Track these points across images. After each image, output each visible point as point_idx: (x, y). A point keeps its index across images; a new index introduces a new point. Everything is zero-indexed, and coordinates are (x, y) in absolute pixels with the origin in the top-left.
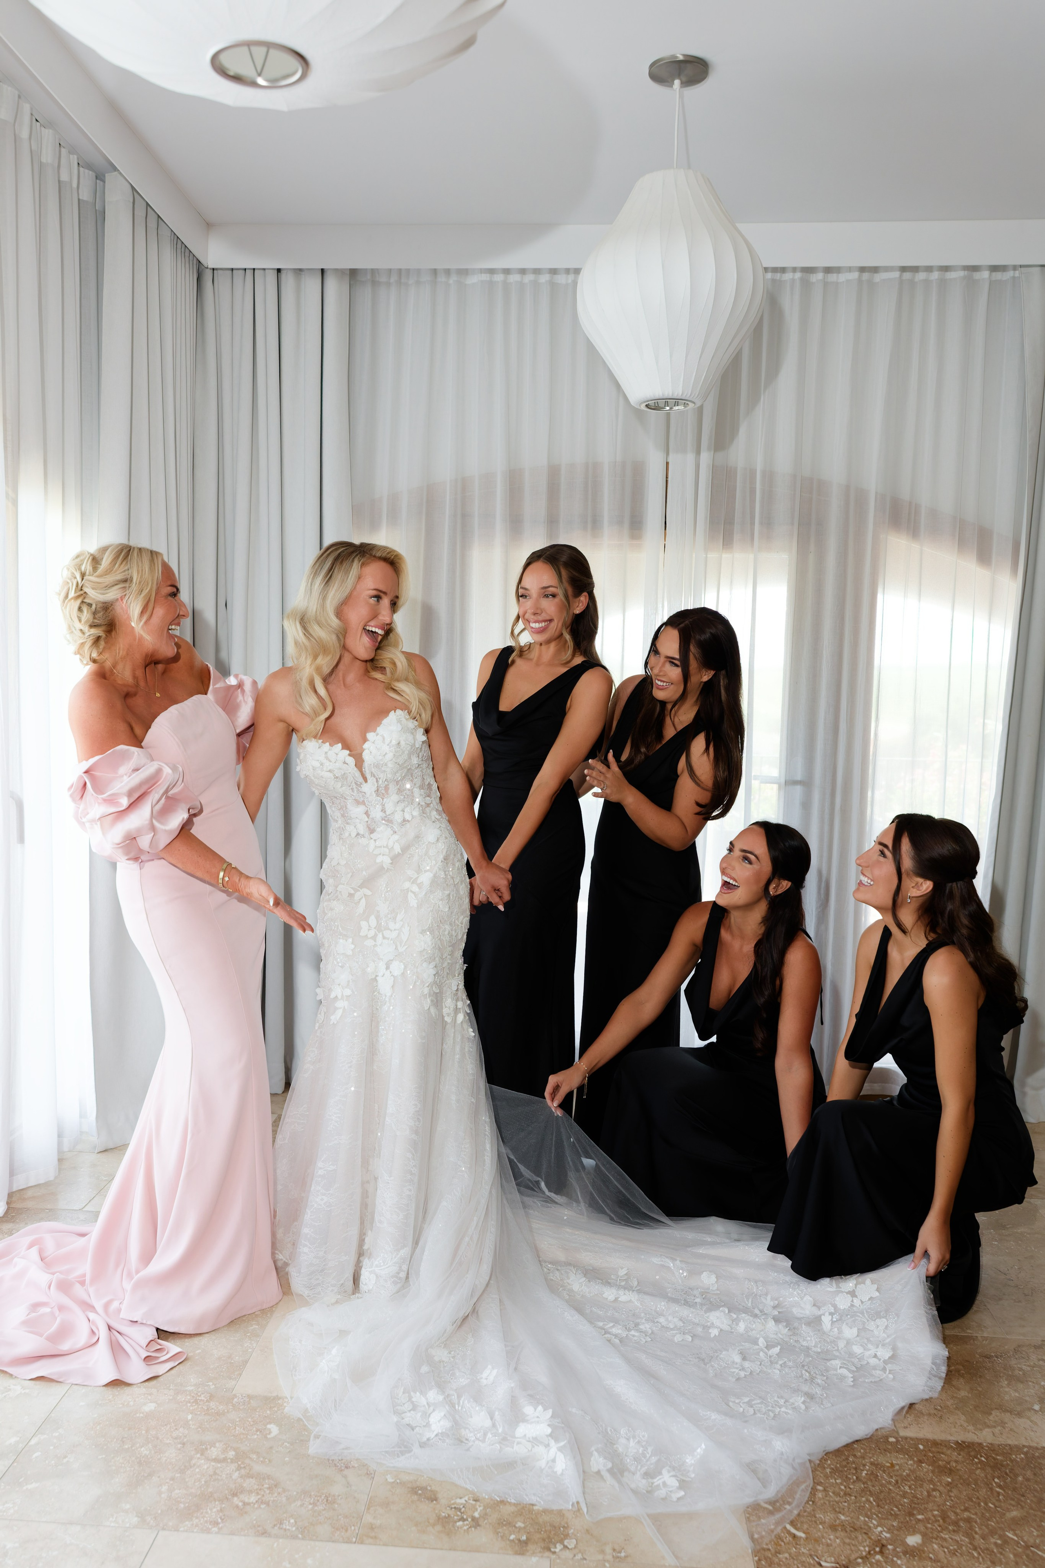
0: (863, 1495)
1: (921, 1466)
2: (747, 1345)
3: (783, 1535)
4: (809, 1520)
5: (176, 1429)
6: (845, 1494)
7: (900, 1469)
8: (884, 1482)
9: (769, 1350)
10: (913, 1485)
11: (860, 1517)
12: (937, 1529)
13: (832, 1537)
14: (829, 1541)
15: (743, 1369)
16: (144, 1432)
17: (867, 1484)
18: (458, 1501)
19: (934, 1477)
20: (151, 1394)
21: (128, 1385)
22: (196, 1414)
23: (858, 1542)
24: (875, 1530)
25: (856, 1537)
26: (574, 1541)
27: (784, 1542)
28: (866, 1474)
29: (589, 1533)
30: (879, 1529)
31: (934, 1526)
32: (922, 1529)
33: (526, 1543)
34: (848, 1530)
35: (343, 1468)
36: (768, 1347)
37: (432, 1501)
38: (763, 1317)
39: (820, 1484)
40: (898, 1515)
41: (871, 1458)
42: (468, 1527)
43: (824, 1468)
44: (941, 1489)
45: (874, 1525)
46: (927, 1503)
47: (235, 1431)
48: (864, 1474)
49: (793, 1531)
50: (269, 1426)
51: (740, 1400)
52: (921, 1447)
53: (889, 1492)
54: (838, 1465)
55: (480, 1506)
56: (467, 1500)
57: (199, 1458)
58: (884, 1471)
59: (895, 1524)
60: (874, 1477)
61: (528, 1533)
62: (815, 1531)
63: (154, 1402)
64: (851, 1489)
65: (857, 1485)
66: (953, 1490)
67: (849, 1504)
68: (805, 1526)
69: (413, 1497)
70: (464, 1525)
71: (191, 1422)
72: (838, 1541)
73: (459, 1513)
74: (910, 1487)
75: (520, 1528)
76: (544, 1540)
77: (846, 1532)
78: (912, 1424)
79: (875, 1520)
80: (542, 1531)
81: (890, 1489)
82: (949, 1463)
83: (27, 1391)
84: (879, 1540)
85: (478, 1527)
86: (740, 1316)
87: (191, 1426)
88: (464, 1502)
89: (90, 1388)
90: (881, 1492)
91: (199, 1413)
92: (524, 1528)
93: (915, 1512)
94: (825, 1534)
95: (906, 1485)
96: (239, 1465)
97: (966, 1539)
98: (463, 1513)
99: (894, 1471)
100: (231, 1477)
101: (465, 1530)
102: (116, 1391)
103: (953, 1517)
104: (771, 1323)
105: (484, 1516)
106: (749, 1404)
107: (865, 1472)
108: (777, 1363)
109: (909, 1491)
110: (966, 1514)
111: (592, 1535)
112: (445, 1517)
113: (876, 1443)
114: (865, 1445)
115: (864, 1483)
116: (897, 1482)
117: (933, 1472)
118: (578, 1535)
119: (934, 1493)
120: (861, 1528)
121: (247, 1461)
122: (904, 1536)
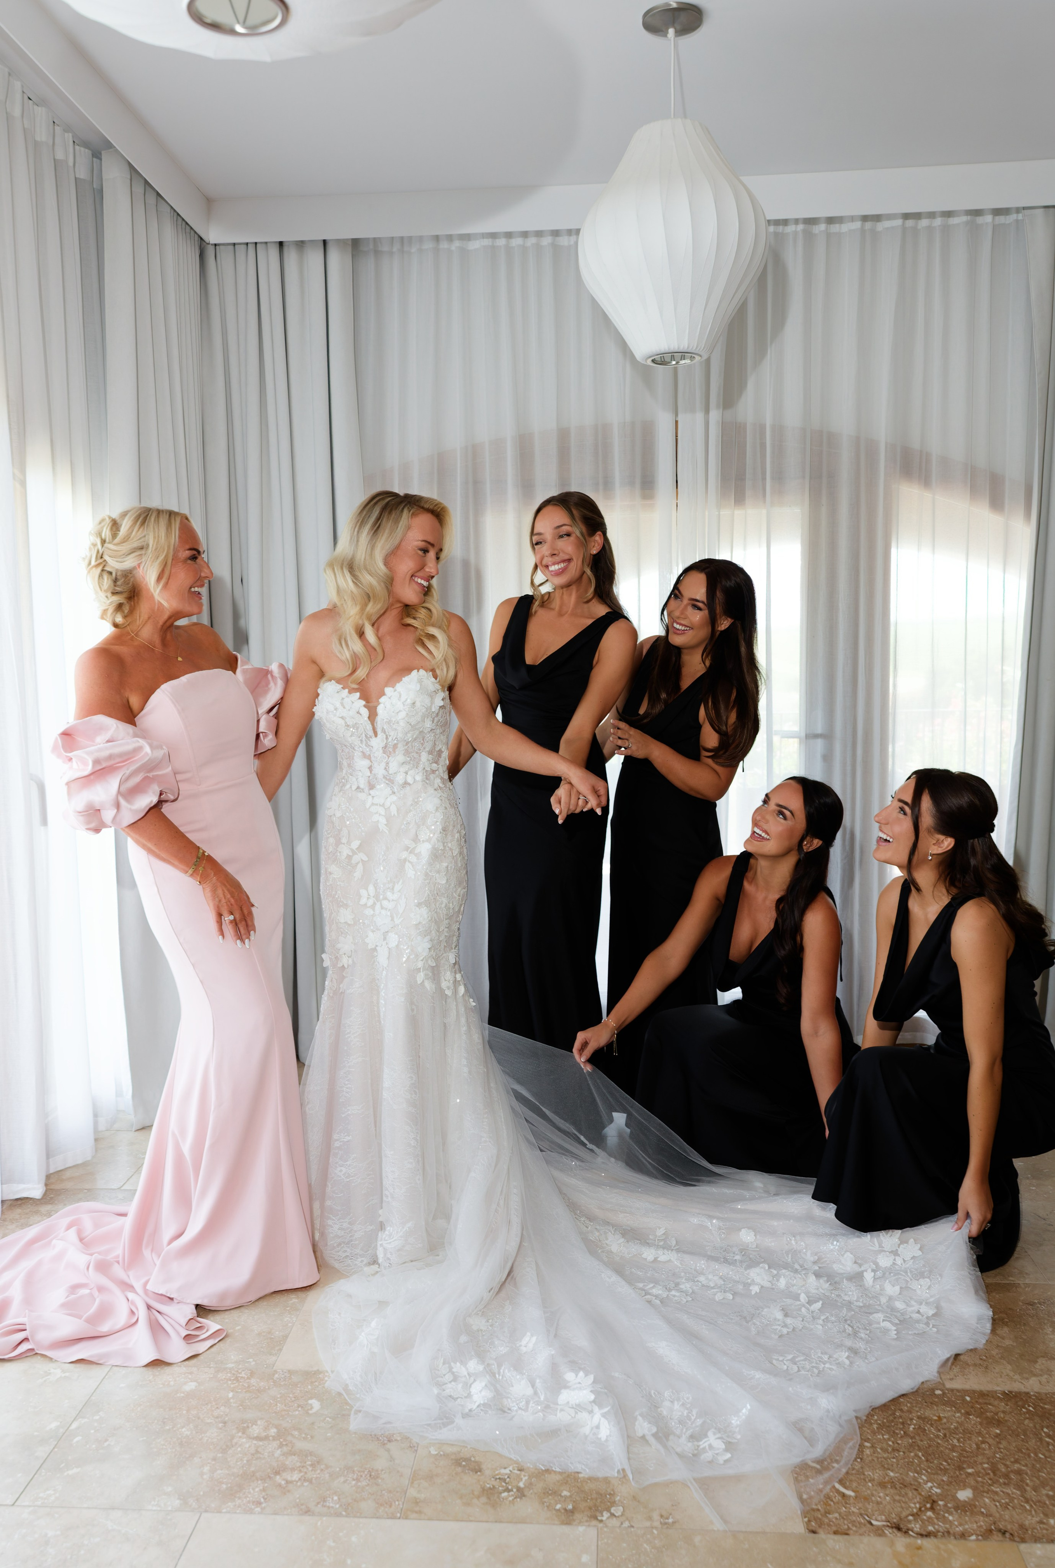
0: (911, 1450)
1: (969, 1418)
2: (789, 1301)
3: (831, 1494)
4: (858, 1478)
6: (893, 1450)
7: (948, 1422)
8: (932, 1435)
9: (810, 1306)
10: (962, 1438)
11: (909, 1472)
13: (882, 1495)
14: (879, 1499)
15: (785, 1326)
17: (915, 1439)
19: (982, 1429)
23: (909, 1498)
24: (924, 1486)
25: (906, 1494)
27: (833, 1501)
28: (913, 1429)
30: (930, 1484)
36: (810, 1303)
38: (804, 1272)
39: (867, 1440)
40: (947, 1469)
41: (918, 1412)
43: (871, 1424)
44: (990, 1441)
45: (924, 1480)
49: (842, 1489)
51: (783, 1358)
52: (968, 1399)
53: (937, 1447)
54: (885, 1421)
58: (932, 1425)
59: (945, 1479)
60: (922, 1432)
62: (863, 1488)
64: (899, 1444)
65: (905, 1440)
67: (898, 1460)
68: (854, 1485)
72: (888, 1498)
74: (958, 1440)
77: (896, 1489)
78: (958, 1376)
79: (925, 1475)
81: (938, 1443)
82: (996, 1414)
84: (929, 1496)
86: (780, 1272)
90: (930, 1446)
93: (964, 1466)
94: (874, 1492)
95: (954, 1438)
99: (941, 1424)
104: (812, 1279)
106: (793, 1361)
107: (913, 1426)
108: (819, 1318)
109: (957, 1444)
113: (923, 1397)
114: (911, 1398)
115: (912, 1438)
116: (945, 1435)
117: (981, 1423)
120: (911, 1484)
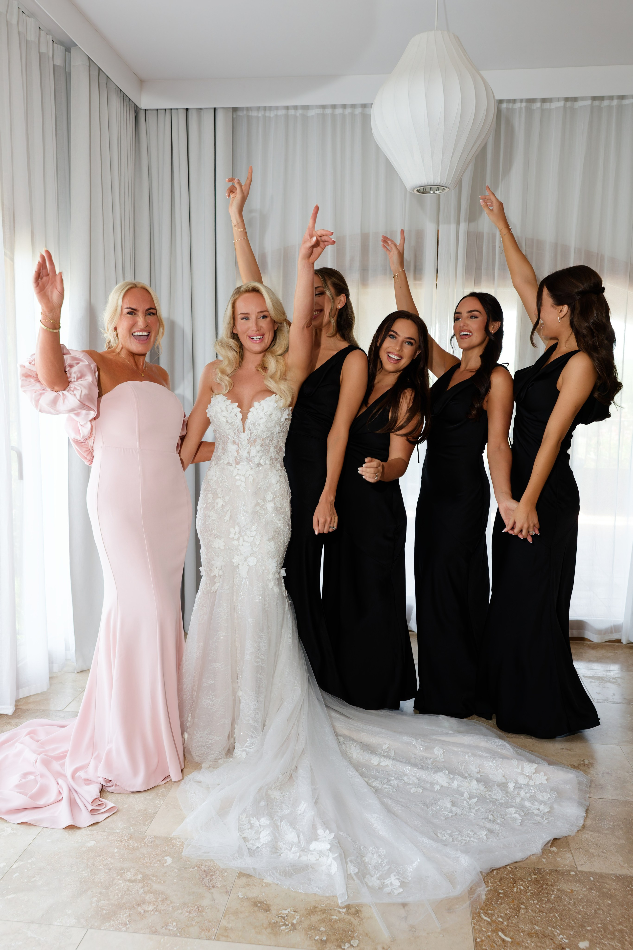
0: (551, 912)
1: (591, 892)
2: (457, 796)
3: (496, 939)
4: (514, 929)
5: (106, 859)
6: (540, 911)
7: (577, 894)
8: (566, 903)
9: (470, 800)
10: (585, 905)
11: (549, 927)
12: (600, 937)
13: (529, 942)
14: (527, 944)
15: (451, 812)
16: (85, 861)
17: (555, 904)
18: (284, 912)
19: (599, 900)
20: (93, 835)
21: (79, 828)
22: (120, 849)
23: (546, 945)
24: (558, 937)
25: (545, 942)
26: (357, 941)
27: (497, 945)
28: (554, 897)
29: (367, 936)
30: (561, 936)
31: (598, 935)
32: (590, 937)
33: (325, 942)
34: (540, 937)
35: (211, 888)
36: (470, 798)
37: (266, 912)
38: (470, 779)
39: (523, 903)
40: (574, 926)
41: (558, 886)
42: (288, 930)
43: (527, 892)
44: (604, 909)
45: (558, 933)
46: (594, 919)
47: (144, 861)
48: (552, 897)
49: (503, 936)
50: (166, 858)
51: (445, 832)
52: (592, 879)
53: (569, 910)
54: (536, 891)
55: (297, 916)
56: (289, 911)
57: (119, 879)
58: (566, 895)
59: (572, 933)
60: (559, 900)
61: (327, 935)
62: (518, 937)
63: (94, 840)
64: (543, 907)
65: (548, 905)
66: (612, 909)
67: (542, 919)
69: (254, 909)
70: (286, 929)
71: (116, 854)
72: (533, 944)
73: (283, 920)
74: (583, 907)
75: (322, 931)
76: (337, 940)
77: (539, 938)
78: (587, 863)
79: (558, 929)
80: (337, 934)
81: (570, 908)
82: (610, 890)
83: (15, 831)
84: (560, 944)
85: (295, 931)
86: (455, 777)
87: (116, 857)
88: (287, 913)
89: (54, 830)
90: (564, 910)
91: (122, 848)
92: (325, 931)
93: (586, 925)
94: (524, 940)
95: (581, 905)
96: (144, 884)
97: (619, 945)
98: (286, 920)
99: (573, 895)
100: (138, 892)
101: (286, 932)
102: (71, 832)
103: (611, 929)
104: (475, 782)
105: (300, 922)
106: (451, 835)
107: (554, 896)
108: (473, 809)
109: (582, 910)
110: (620, 927)
111: (369, 937)
112: (274, 923)
113: (562, 876)
114: (554, 876)
115: (552, 904)
116: (574, 903)
117: (599, 896)
118: (360, 937)
119: (599, 911)
120: (549, 935)
121: (150, 882)
122: (577, 942)
